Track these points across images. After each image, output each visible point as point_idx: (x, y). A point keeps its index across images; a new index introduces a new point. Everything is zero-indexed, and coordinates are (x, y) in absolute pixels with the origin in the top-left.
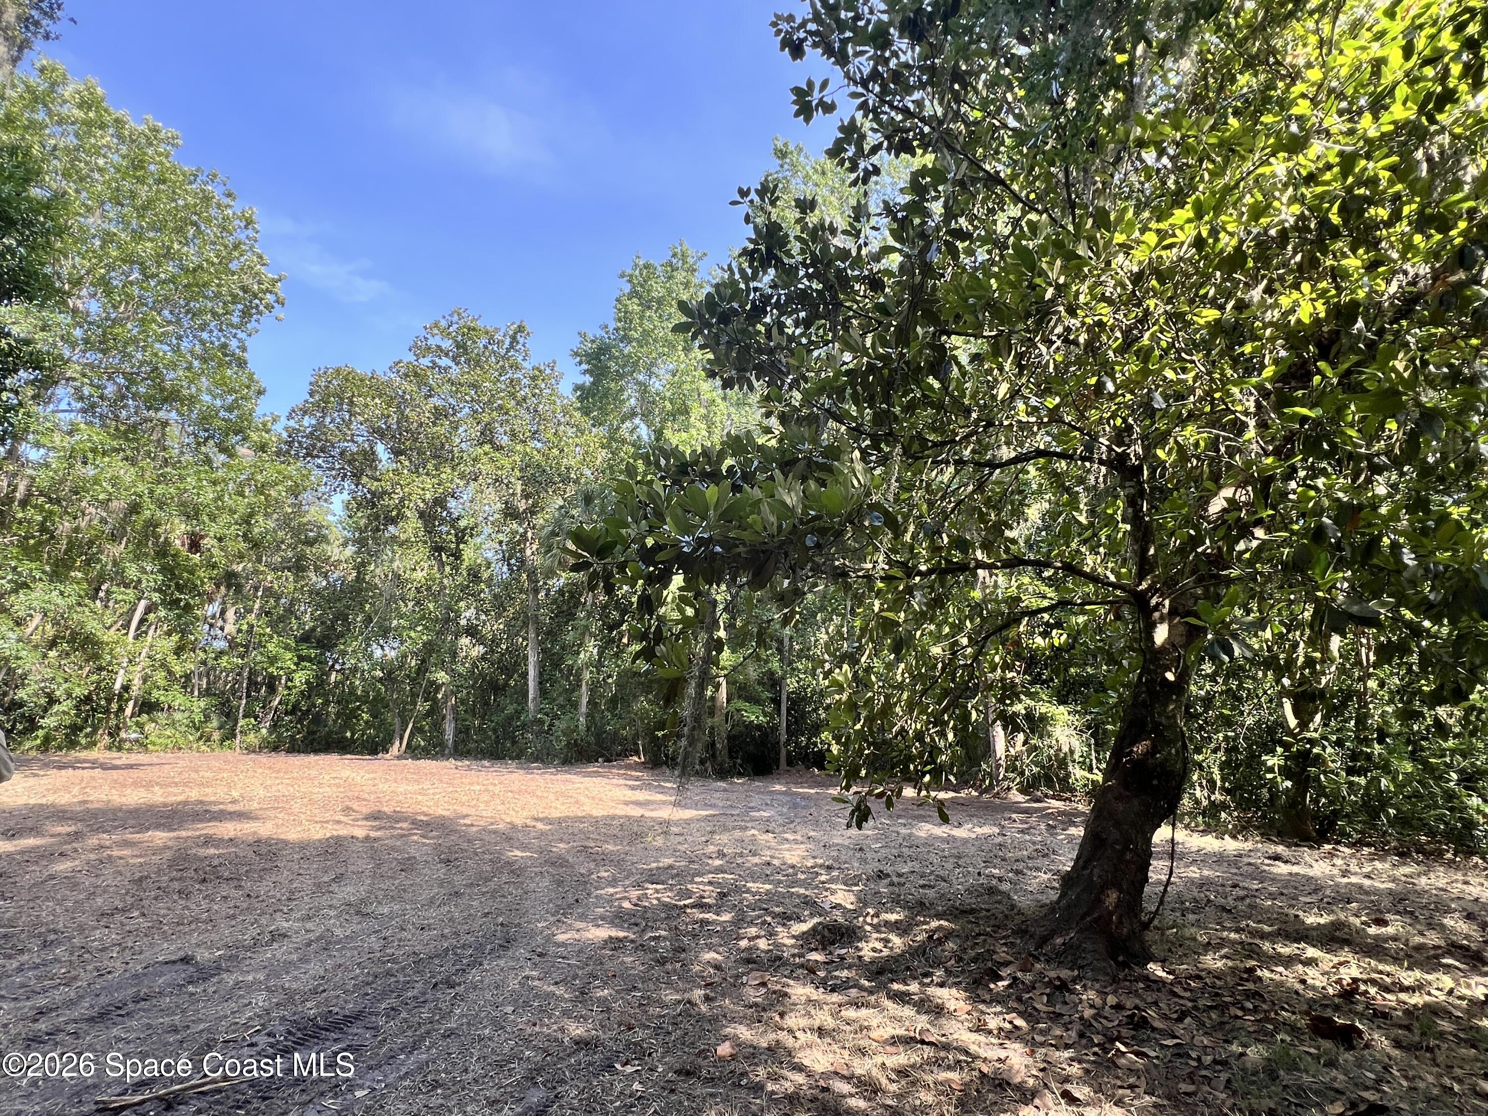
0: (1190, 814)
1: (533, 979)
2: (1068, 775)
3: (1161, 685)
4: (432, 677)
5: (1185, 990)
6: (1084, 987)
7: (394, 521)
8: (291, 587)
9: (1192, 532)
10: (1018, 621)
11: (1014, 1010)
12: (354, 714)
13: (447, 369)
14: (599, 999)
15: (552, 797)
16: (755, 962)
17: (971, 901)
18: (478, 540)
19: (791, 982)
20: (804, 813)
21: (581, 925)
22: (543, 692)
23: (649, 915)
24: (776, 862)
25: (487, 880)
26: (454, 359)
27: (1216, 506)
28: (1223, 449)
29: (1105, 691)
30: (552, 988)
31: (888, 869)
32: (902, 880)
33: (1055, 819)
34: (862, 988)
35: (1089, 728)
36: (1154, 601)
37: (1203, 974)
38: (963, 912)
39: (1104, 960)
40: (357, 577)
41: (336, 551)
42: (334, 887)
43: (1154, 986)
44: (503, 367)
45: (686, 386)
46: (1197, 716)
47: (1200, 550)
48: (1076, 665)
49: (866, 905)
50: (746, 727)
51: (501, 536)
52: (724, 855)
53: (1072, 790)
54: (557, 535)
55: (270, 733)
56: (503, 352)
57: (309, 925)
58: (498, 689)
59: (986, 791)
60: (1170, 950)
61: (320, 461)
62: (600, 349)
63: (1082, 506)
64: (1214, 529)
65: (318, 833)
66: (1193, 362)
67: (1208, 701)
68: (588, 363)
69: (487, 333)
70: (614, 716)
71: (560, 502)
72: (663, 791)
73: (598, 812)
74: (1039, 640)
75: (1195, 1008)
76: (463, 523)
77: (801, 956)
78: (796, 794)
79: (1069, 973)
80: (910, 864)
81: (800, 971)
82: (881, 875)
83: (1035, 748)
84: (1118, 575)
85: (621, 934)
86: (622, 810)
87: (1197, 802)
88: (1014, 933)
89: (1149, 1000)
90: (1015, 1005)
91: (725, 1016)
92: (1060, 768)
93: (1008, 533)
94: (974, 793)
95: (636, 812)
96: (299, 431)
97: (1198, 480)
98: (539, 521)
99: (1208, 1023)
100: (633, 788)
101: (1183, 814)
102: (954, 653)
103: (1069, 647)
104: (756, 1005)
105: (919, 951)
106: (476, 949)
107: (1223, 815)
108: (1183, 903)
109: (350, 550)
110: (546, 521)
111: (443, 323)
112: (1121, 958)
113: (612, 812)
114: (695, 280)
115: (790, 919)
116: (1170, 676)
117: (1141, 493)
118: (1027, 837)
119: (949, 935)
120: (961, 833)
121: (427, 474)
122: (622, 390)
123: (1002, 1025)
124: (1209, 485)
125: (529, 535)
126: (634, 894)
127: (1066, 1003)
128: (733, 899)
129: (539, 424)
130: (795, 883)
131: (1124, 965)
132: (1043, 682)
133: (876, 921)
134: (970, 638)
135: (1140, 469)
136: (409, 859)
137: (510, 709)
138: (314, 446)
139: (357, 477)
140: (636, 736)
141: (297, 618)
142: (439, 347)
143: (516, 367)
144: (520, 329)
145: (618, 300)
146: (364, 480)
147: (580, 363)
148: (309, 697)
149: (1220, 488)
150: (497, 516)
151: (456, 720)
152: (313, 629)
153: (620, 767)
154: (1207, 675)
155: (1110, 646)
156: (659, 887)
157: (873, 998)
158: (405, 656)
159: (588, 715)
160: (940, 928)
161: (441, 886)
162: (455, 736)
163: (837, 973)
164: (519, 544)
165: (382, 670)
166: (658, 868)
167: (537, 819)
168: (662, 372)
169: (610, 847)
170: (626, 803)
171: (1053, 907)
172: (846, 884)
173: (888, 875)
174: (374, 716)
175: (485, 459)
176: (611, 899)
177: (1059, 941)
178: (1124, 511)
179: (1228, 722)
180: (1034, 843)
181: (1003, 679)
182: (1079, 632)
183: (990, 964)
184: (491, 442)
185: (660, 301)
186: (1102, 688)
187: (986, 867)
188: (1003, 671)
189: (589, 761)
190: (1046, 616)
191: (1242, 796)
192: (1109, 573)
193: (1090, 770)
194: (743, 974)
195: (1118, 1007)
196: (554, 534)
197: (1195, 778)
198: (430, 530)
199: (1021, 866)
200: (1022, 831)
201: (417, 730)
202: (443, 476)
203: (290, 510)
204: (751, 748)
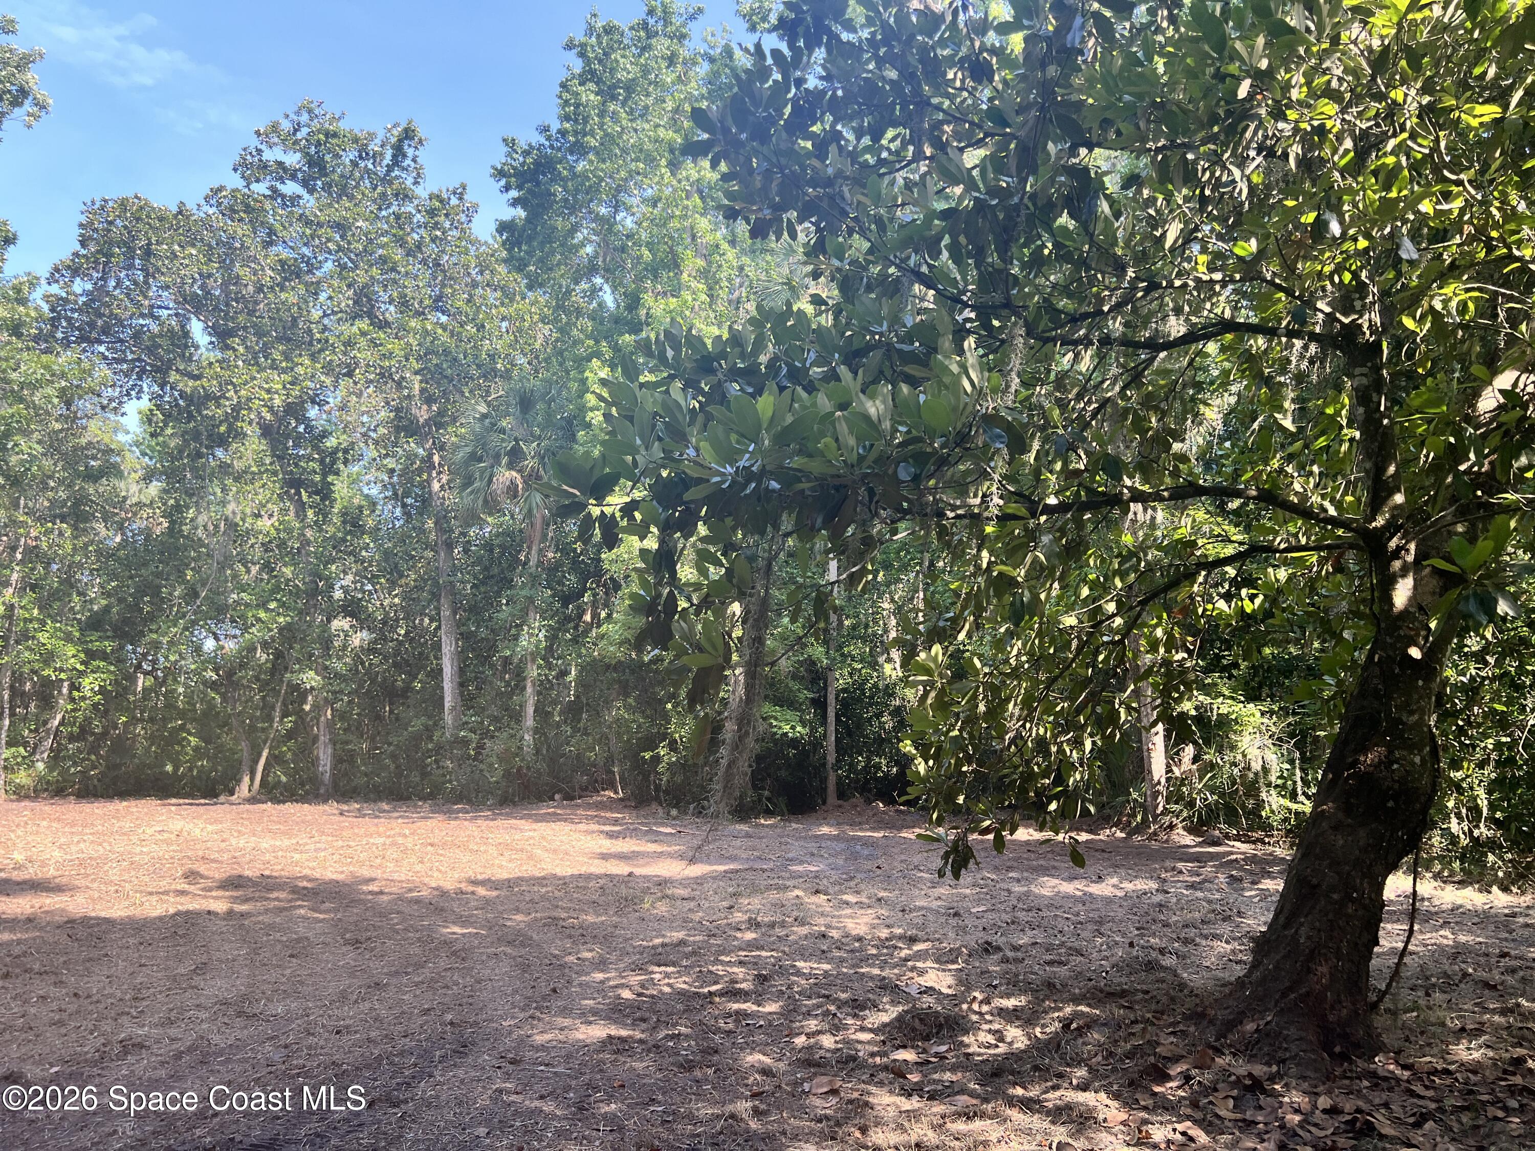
0: (1441, 858)
1: (508, 1092)
2: (1260, 804)
3: (1400, 665)
4: (296, 679)
5: (1427, 1088)
6: (1286, 1085)
7: (223, 442)
8: (69, 547)
9: (1452, 440)
10: (1191, 577)
11: (1188, 1118)
12: (175, 738)
13: (295, 199)
14: (605, 1116)
15: (493, 851)
16: (818, 1065)
17: (1121, 981)
18: (355, 469)
19: (873, 1089)
20: (869, 865)
21: (567, 1022)
22: (467, 700)
23: (660, 1006)
24: (835, 934)
25: (419, 966)
26: (305, 184)
27: (1488, 402)
28: (1502, 315)
29: (1319, 677)
30: (537, 1103)
31: (998, 940)
32: (1020, 955)
33: (1241, 869)
34: (972, 1094)
35: (1292, 735)
36: (1393, 543)
37: (1452, 1067)
38: (1110, 995)
39: (1313, 1051)
40: (171, 529)
41: (134, 488)
42: (197, 980)
43: (1385, 1085)
44: (383, 195)
45: (674, 224)
46: (1455, 714)
47: (1462, 468)
48: (1274, 643)
49: (969, 989)
50: (776, 742)
51: (390, 463)
52: (758, 925)
53: (1267, 827)
54: (480, 460)
55: (50, 768)
56: (381, 171)
57: (173, 1032)
58: (395, 695)
59: (1138, 830)
60: (1407, 1039)
61: (102, 349)
62: (537, 163)
63: (1287, 405)
64: (1484, 436)
65: (156, 908)
66: (1459, 183)
67: (1472, 690)
68: (520, 187)
69: (356, 140)
70: (575, 730)
71: (483, 408)
72: (656, 838)
73: (565, 870)
74: (1222, 604)
75: (1441, 1110)
76: (331, 442)
77: (884, 1054)
78: (854, 838)
79: (1266, 1069)
80: (1030, 933)
81: (882, 1075)
82: (988, 948)
83: (1212, 766)
84: (1338, 505)
85: (624, 1033)
86: (598, 868)
87: (1454, 840)
88: (1186, 1018)
89: (1377, 1101)
90: (1189, 1111)
91: (784, 1133)
92: (1248, 795)
93: (1176, 447)
94: (1120, 835)
95: (620, 869)
96: (66, 301)
97: (1465, 361)
98: (450, 437)
99: (1456, 1127)
100: (610, 835)
101: (1431, 860)
102: (1097, 625)
103: (1266, 614)
104: (827, 1118)
105: (1052, 1045)
106: (420, 1056)
107: (1491, 858)
108: (1428, 978)
109: (154, 488)
110: (462, 437)
111: (286, 126)
112: (1338, 1049)
113: (583, 870)
114: (684, 53)
115: (863, 1008)
116: (1415, 653)
117: (1378, 385)
118: (1199, 894)
119: (1091, 1024)
120: (1104, 889)
121: (274, 367)
122: (575, 229)
123: (1171, 1136)
124: (1477, 370)
125: (436, 458)
126: (635, 979)
127: (1261, 1108)
128: (779, 983)
129: (443, 286)
130: (866, 960)
131: (1344, 1057)
132: (1224, 669)
133: (985, 1008)
134: (1119, 604)
135: (1377, 345)
136: (298, 941)
137: (417, 724)
138: (92, 325)
139: (160, 372)
140: (610, 760)
141: (79, 594)
142: (280, 164)
143: (404, 196)
144: (408, 134)
145: (563, 86)
146: (173, 377)
147: (507, 188)
148: (106, 712)
149: (1495, 372)
150: (382, 431)
151: (333, 742)
152: (106, 610)
153: (589, 806)
154: (1474, 654)
155: (1326, 611)
156: (670, 969)
157: (989, 1107)
158: (252, 649)
159: (536, 731)
160: (1076, 1015)
161: (352, 975)
162: (334, 767)
163: (936, 1076)
164: (420, 472)
165: (216, 670)
166: (663, 945)
167: (475, 883)
168: (635, 201)
169: (591, 919)
170: (605, 857)
171: (1240, 983)
172: (938, 961)
173: (998, 949)
174: (207, 740)
175: (363, 342)
176: (601, 988)
177: (1250, 1027)
178: (1350, 412)
179: (1502, 723)
180: (1210, 902)
181: (1166, 663)
182: (1280, 591)
183: (1152, 1059)
184: (371, 315)
185: (630, 88)
186: (1313, 673)
187: (1142, 936)
188: (1168, 651)
189: (542, 800)
190: (1231, 571)
191: (1519, 829)
192: (1327, 504)
193: (1293, 796)
194: (803, 1080)
195: (1333, 1111)
196: (474, 458)
197: (1451, 804)
198: (280, 456)
199: (1192, 932)
200: (1192, 886)
201: (275, 759)
202: (300, 370)
203: (58, 426)
204: (783, 773)
